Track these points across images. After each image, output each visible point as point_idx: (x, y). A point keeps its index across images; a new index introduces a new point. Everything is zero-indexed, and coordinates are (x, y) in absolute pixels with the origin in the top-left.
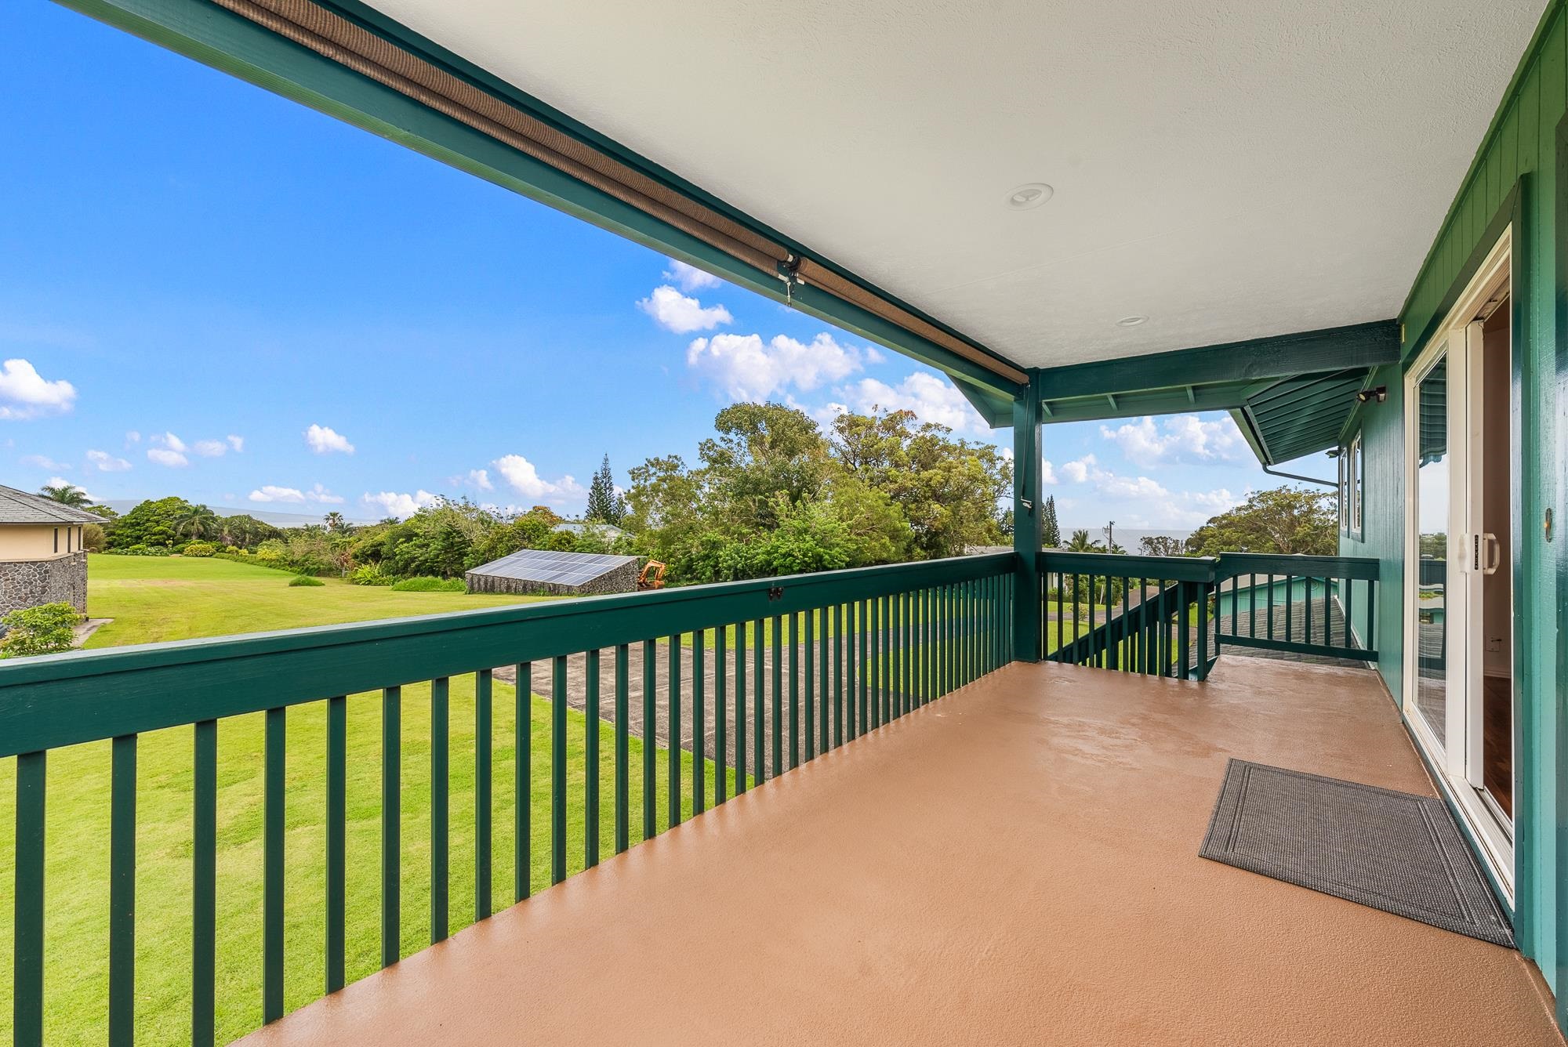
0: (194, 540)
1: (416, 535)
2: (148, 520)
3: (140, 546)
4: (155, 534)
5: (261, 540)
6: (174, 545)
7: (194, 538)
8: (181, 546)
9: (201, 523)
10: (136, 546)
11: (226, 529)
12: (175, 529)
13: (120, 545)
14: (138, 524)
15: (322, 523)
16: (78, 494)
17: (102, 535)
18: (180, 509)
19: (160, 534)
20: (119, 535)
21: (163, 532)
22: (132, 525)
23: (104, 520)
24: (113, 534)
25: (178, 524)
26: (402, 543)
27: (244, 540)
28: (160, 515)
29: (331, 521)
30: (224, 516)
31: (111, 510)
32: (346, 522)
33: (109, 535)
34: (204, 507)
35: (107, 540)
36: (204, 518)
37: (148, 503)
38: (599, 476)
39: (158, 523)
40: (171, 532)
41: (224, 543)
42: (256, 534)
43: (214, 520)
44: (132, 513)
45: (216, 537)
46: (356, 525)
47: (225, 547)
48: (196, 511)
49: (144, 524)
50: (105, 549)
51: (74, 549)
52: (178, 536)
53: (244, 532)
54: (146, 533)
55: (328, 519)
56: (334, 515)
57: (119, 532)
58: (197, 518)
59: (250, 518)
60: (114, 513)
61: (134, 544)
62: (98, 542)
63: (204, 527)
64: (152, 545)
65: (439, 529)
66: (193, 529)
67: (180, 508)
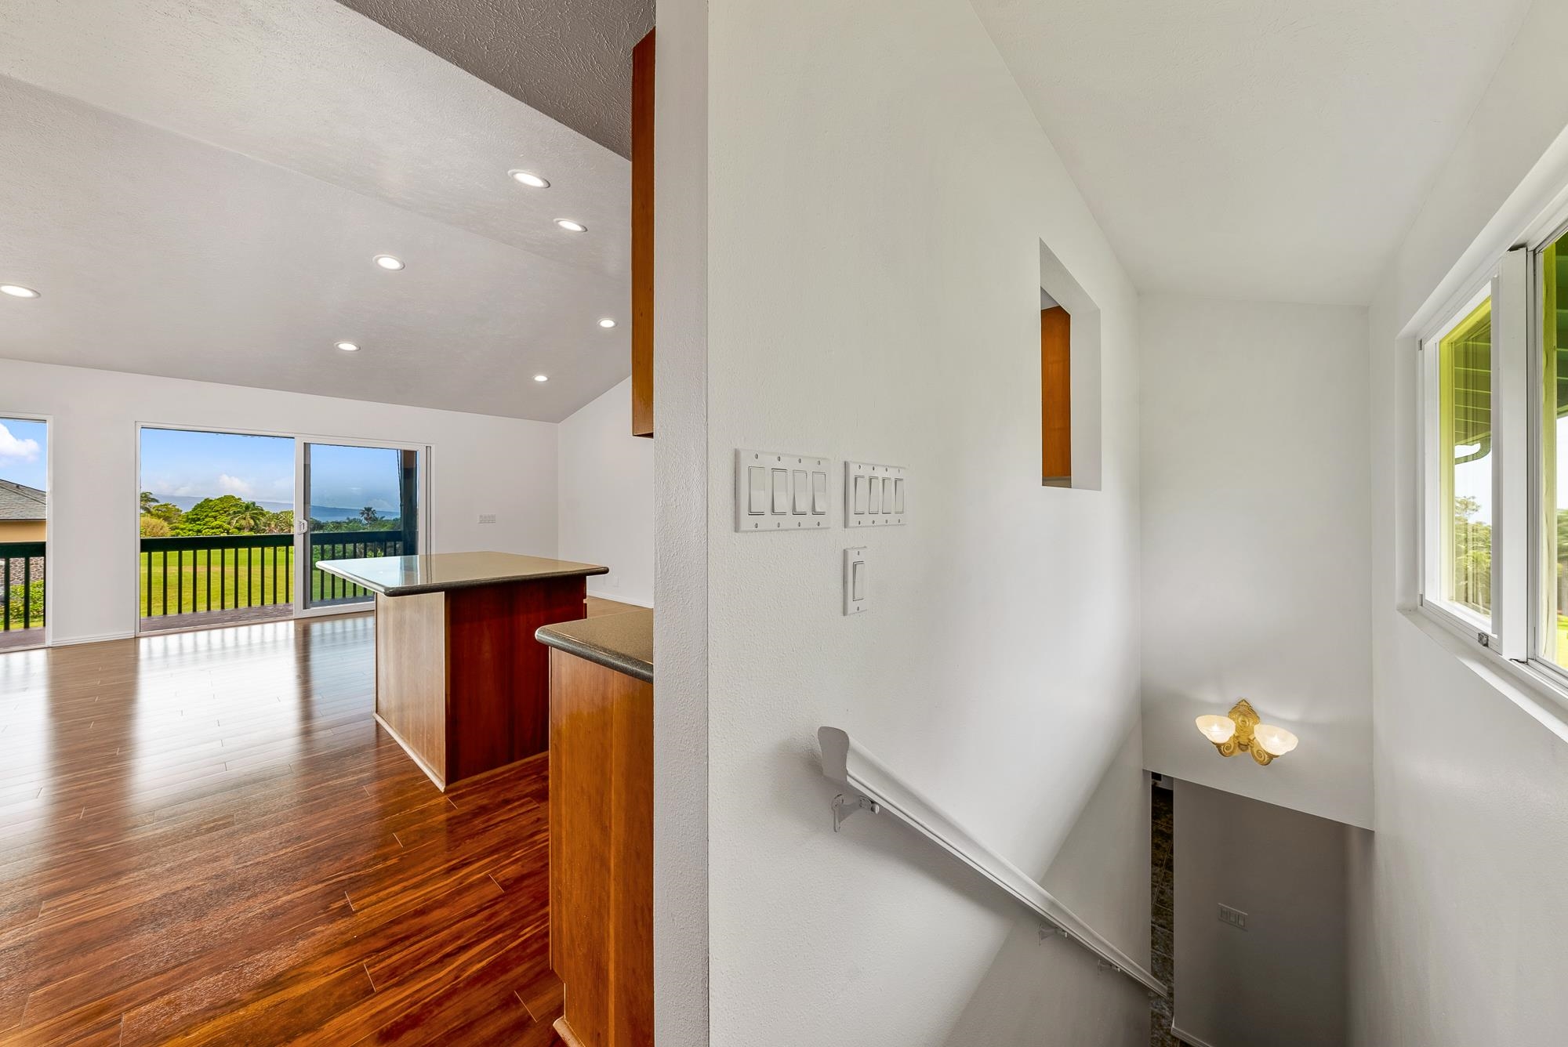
2: (207, 516)
4: (213, 528)
7: (246, 531)
9: (252, 518)
11: (273, 523)
12: (230, 524)
14: (199, 519)
15: (359, 517)
18: (235, 506)
19: (217, 528)
20: (182, 529)
21: (220, 527)
22: (194, 520)
25: (233, 519)
28: (217, 511)
29: (365, 515)
30: (271, 512)
31: (177, 507)
34: (255, 504)
36: (254, 513)
37: (207, 500)
39: (215, 518)
40: (227, 526)
43: (263, 515)
44: (194, 509)
48: (247, 508)
49: (203, 519)
52: (233, 529)
54: (205, 527)
55: (363, 514)
56: (368, 509)
57: (182, 526)
58: (249, 513)
60: (179, 510)
63: (255, 521)
66: (245, 523)
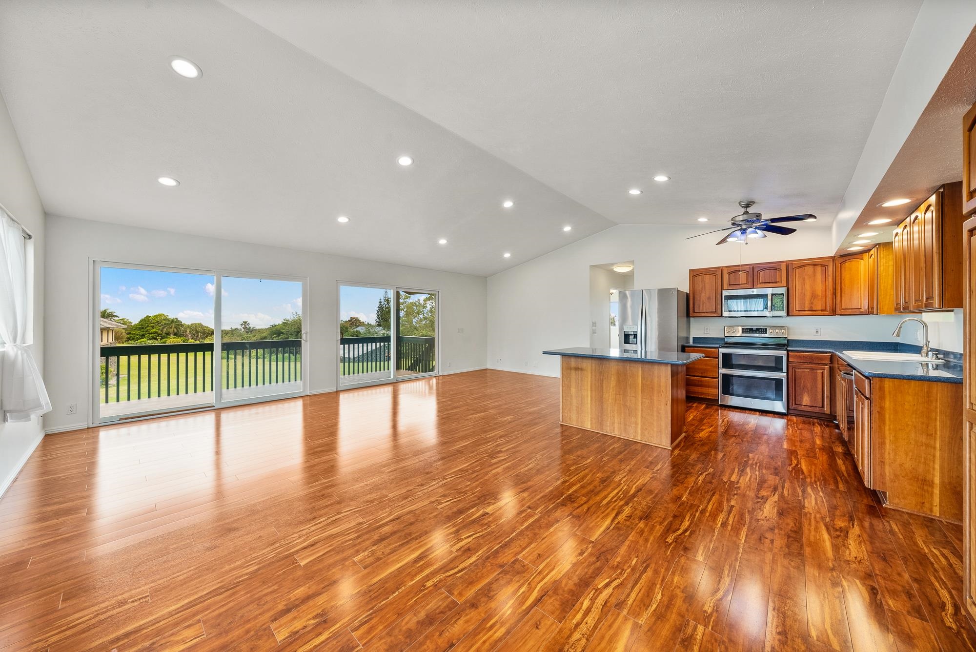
0: (172, 336)
1: (282, 333)
2: (148, 326)
3: (144, 340)
4: (151, 334)
5: (207, 336)
6: (161, 339)
7: (172, 335)
8: (165, 340)
9: (175, 327)
10: (142, 340)
11: (188, 331)
12: (162, 331)
13: (133, 339)
14: (143, 328)
15: (239, 327)
16: (112, 312)
17: (124, 334)
19: (154, 334)
20: (133, 334)
21: (156, 333)
22: (140, 328)
23: (125, 326)
24: (130, 333)
25: (163, 328)
26: (275, 337)
27: (197, 336)
28: (154, 323)
29: (243, 326)
30: (187, 324)
31: (129, 321)
32: (252, 326)
33: (128, 334)
34: (177, 319)
35: (127, 336)
36: (177, 325)
37: (148, 317)
38: (382, 301)
39: (153, 327)
40: (160, 332)
41: (187, 338)
42: (204, 333)
43: (182, 326)
44: (140, 322)
45: (183, 335)
46: (257, 328)
47: (188, 340)
48: (173, 321)
49: (146, 328)
50: (126, 341)
51: (110, 340)
52: (163, 334)
53: (198, 332)
54: (147, 333)
55: (242, 325)
56: (245, 322)
57: (133, 332)
58: (173, 325)
59: (201, 325)
60: (130, 323)
61: (141, 339)
62: (122, 338)
63: (177, 330)
64: (150, 339)
65: (293, 329)
66: (171, 330)
67: (164, 320)
